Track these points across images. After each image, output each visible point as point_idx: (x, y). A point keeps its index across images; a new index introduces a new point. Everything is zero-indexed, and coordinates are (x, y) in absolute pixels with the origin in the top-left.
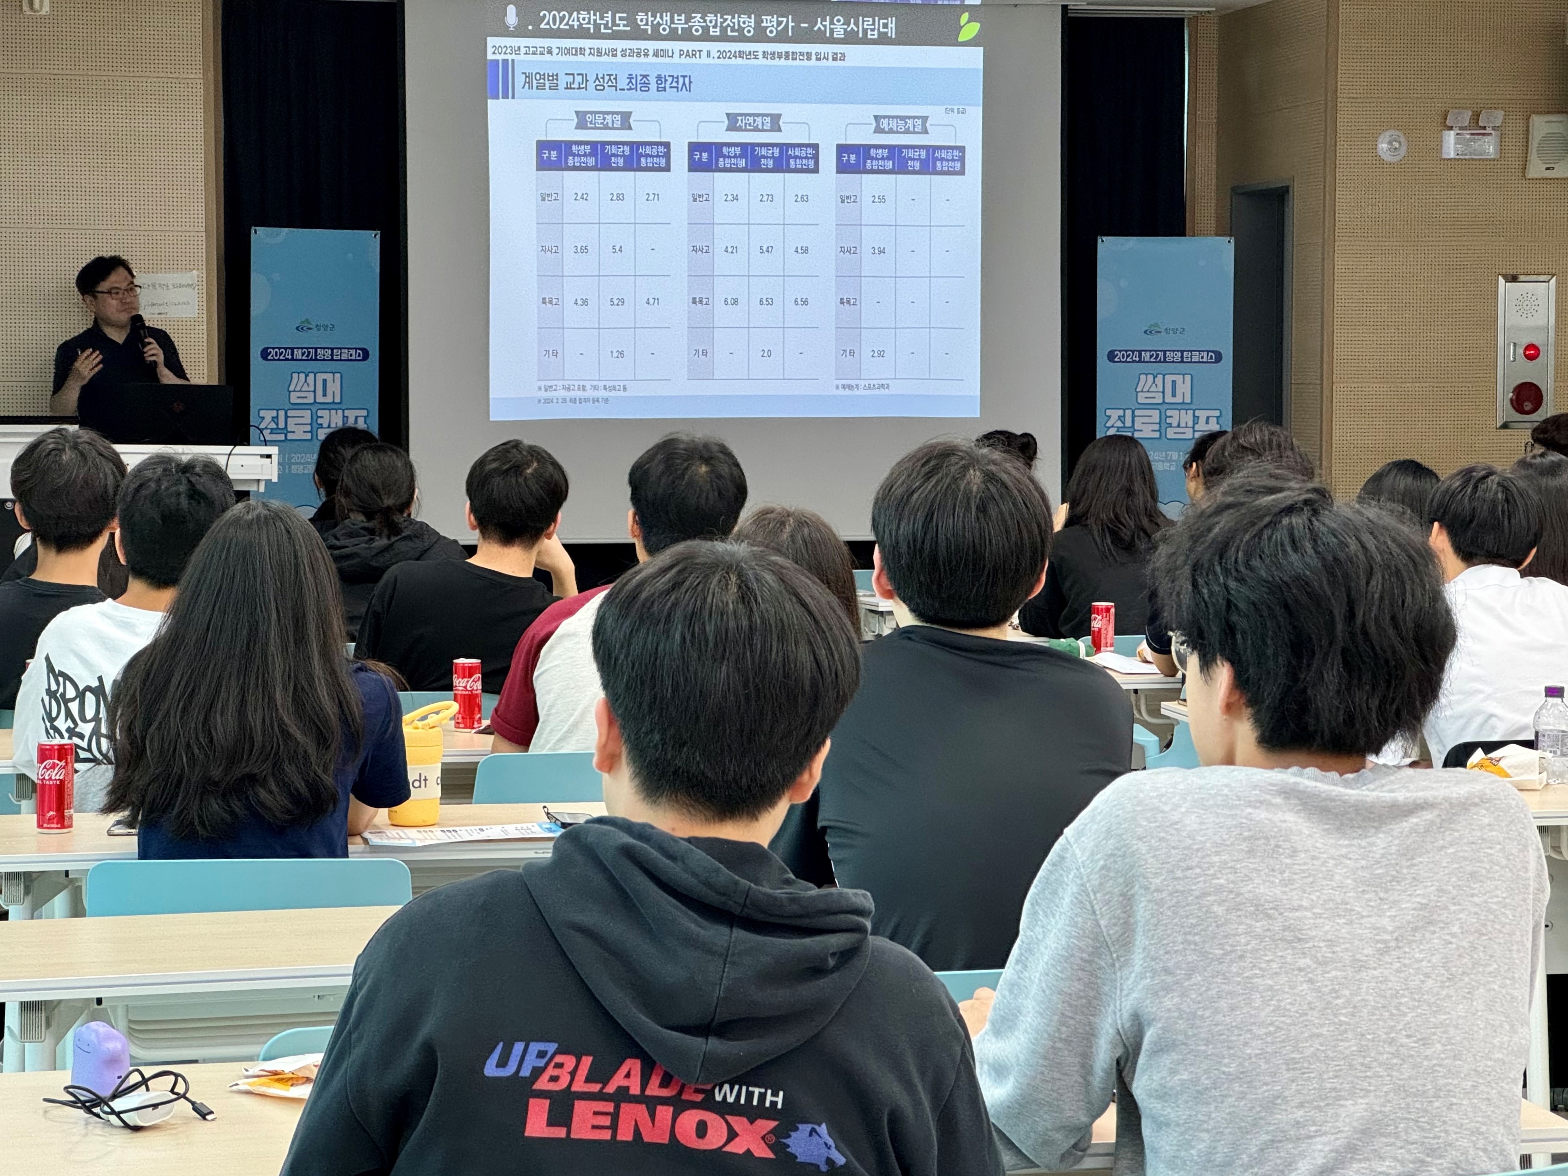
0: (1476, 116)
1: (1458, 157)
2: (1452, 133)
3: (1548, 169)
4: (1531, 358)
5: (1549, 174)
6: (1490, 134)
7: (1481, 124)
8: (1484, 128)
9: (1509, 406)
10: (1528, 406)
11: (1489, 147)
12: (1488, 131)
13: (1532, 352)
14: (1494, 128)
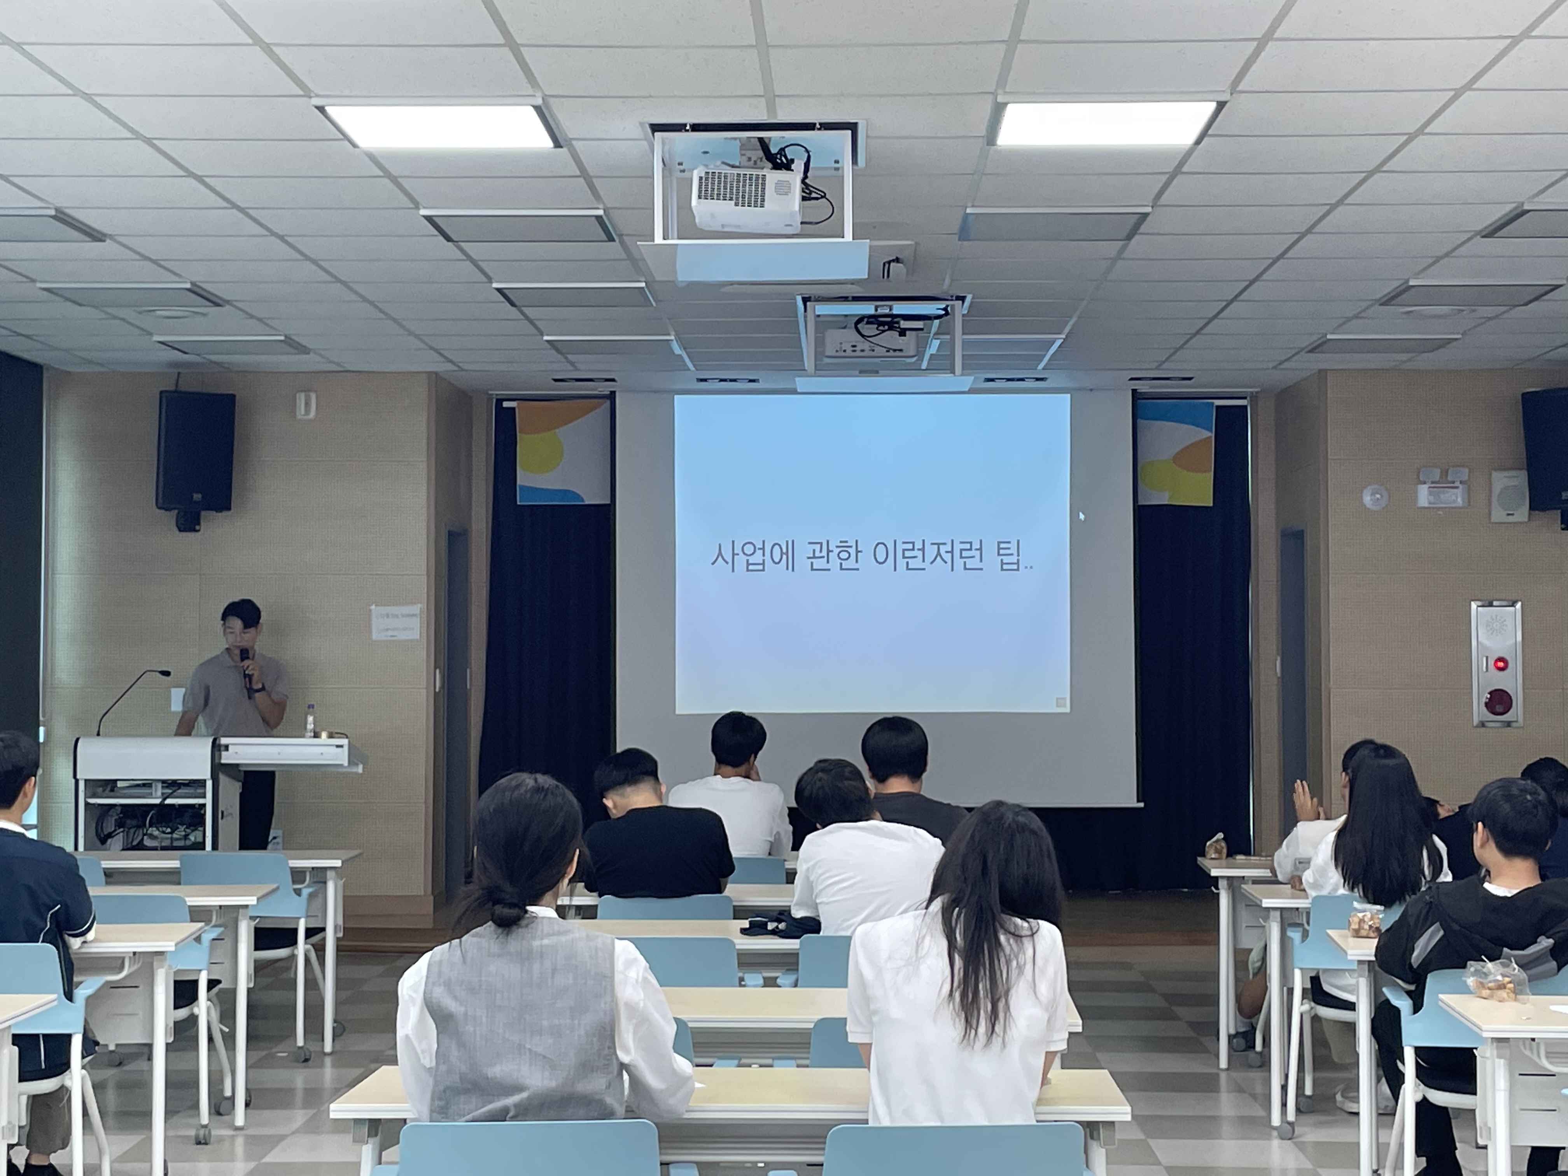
0: (1445, 473)
1: (1431, 506)
2: (1425, 487)
3: (1509, 515)
4: (1501, 669)
5: (1511, 519)
6: (1457, 488)
7: (1450, 478)
8: (1453, 482)
9: (1485, 709)
10: (1499, 708)
11: (1456, 497)
12: (1457, 484)
13: (1502, 664)
14: (1461, 482)
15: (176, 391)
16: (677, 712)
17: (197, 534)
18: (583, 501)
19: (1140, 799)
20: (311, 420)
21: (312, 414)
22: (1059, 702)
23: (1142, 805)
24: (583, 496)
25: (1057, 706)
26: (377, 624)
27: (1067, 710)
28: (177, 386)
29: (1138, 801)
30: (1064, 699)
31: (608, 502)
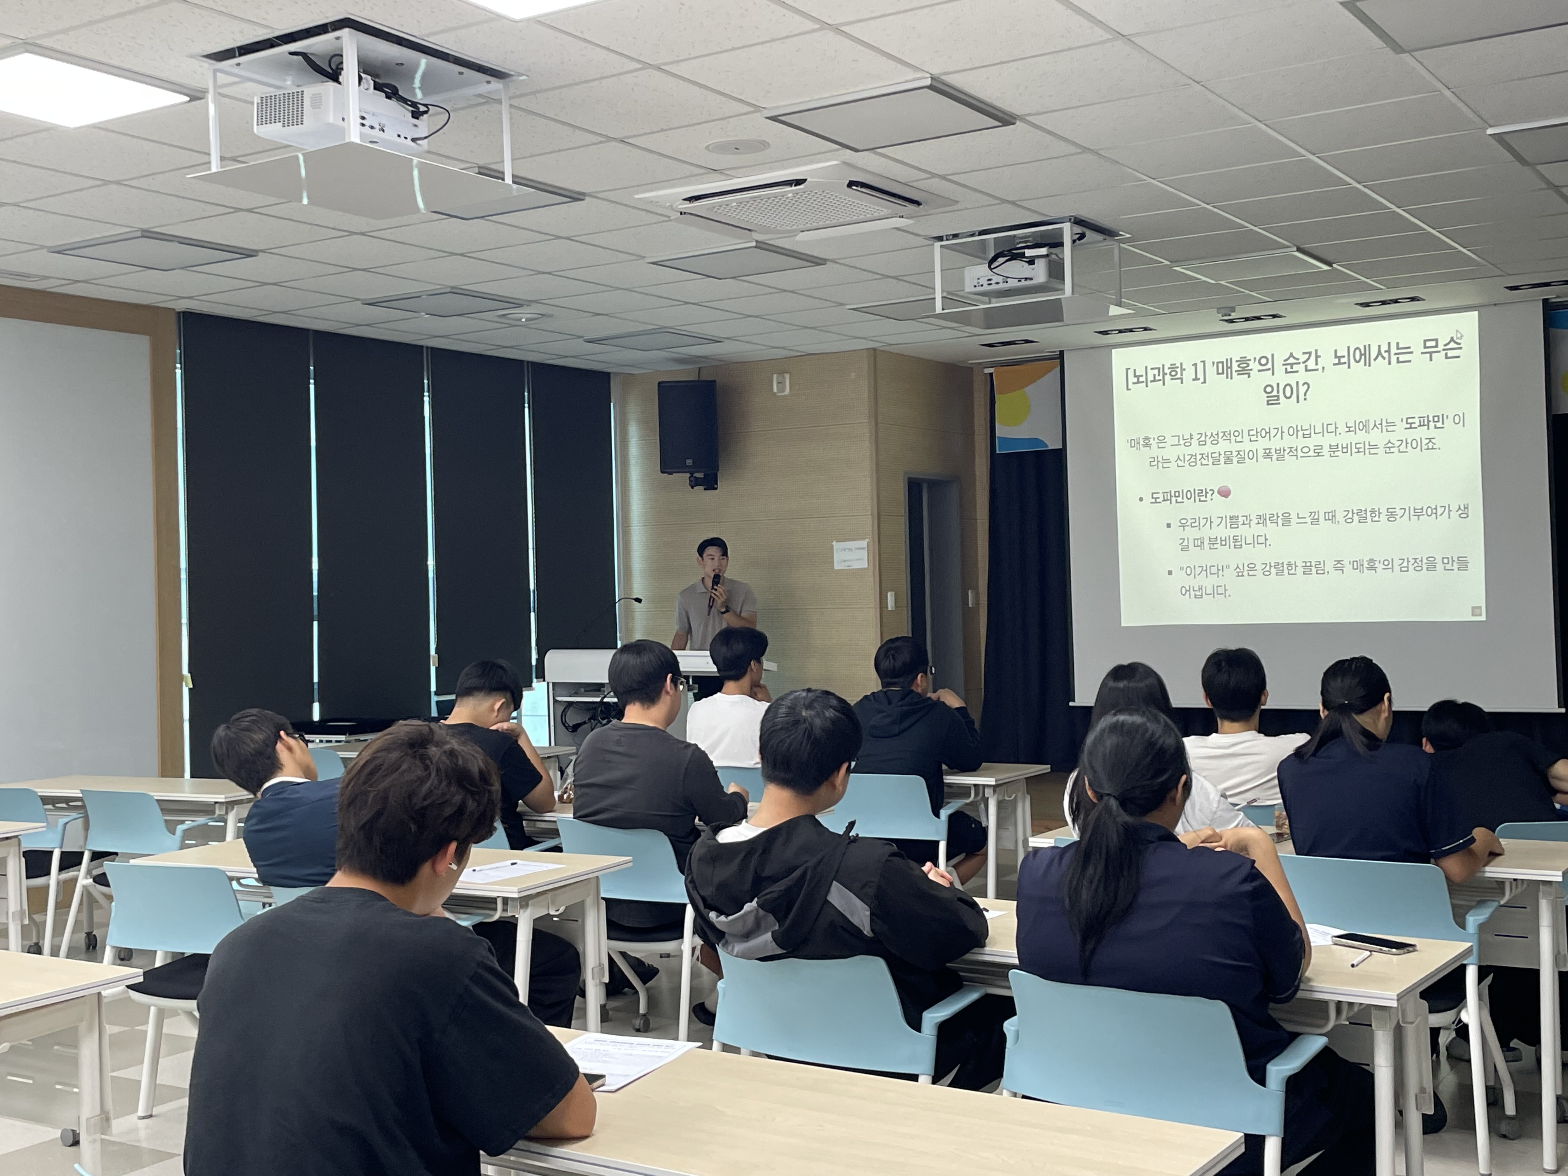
15: (698, 381)
16: (1123, 625)
17: (716, 491)
18: (1047, 446)
19: (1562, 704)
20: (785, 396)
21: (787, 391)
22: (1475, 610)
23: (1563, 710)
24: (1047, 442)
25: (1473, 615)
26: (838, 556)
27: (1483, 618)
28: (699, 376)
29: (1559, 707)
30: (1480, 608)
31: (1061, 447)
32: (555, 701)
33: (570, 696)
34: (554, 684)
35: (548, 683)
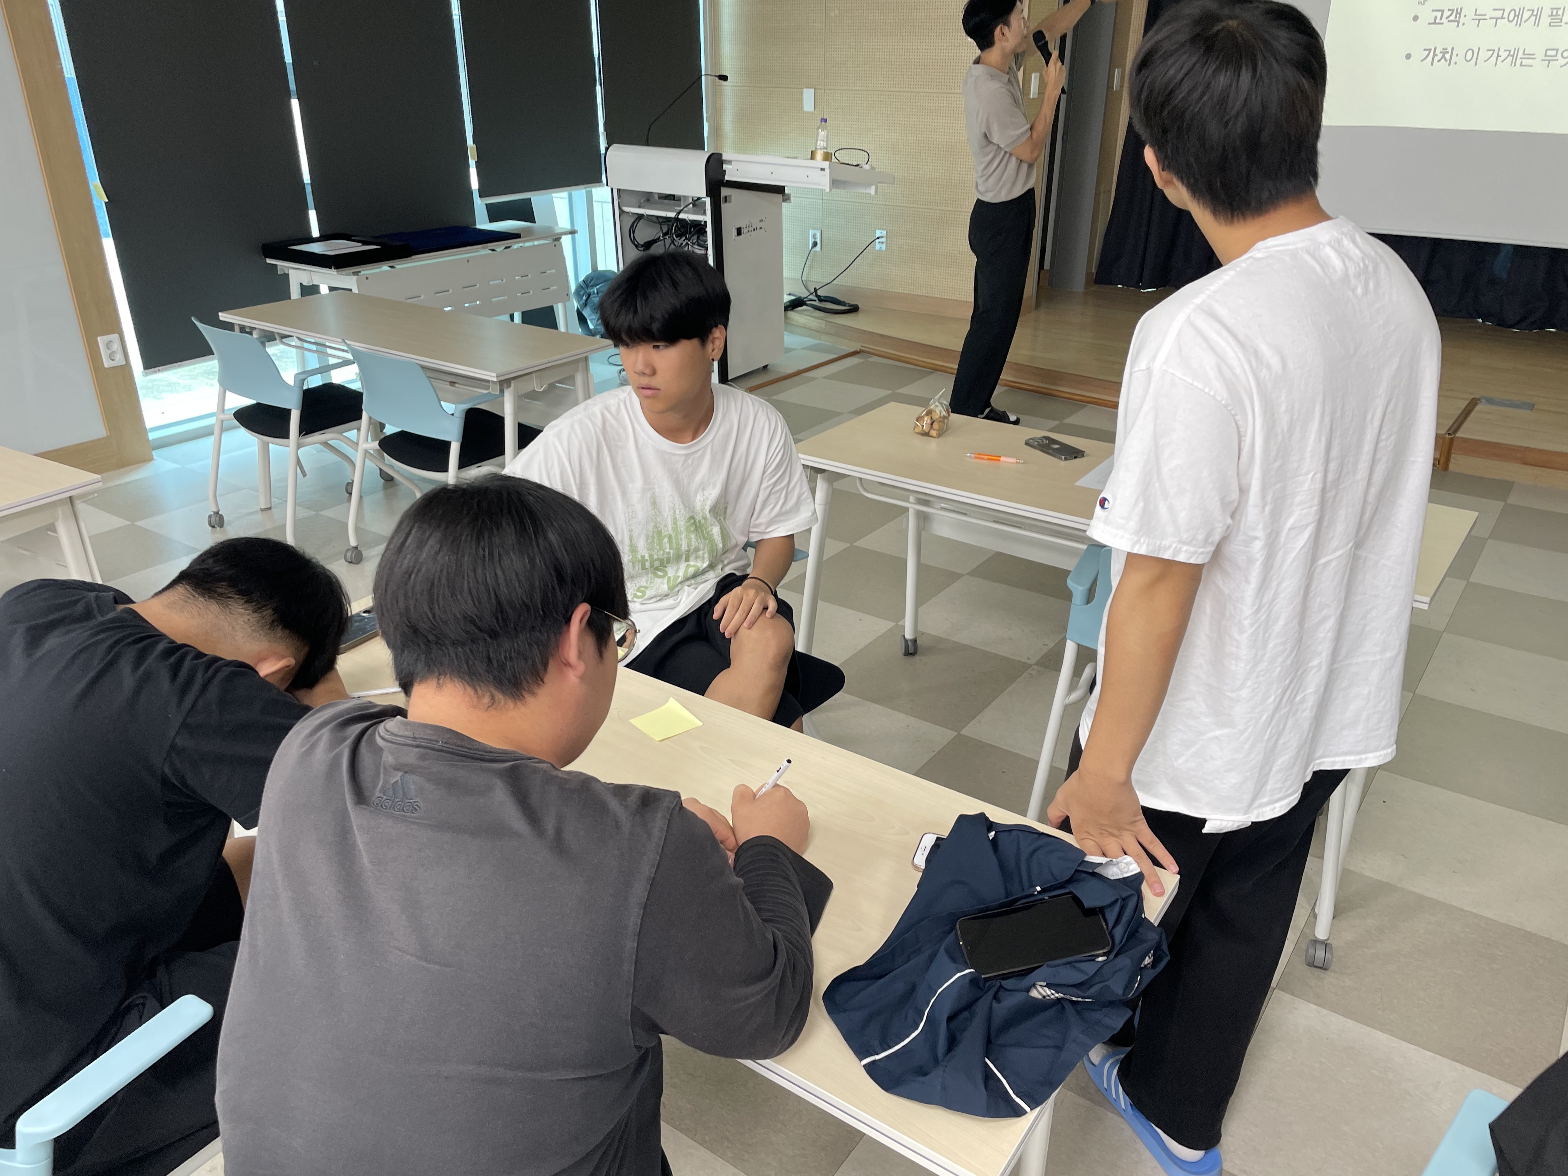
32: (622, 212)
33: (640, 207)
34: (619, 190)
35: (612, 190)
